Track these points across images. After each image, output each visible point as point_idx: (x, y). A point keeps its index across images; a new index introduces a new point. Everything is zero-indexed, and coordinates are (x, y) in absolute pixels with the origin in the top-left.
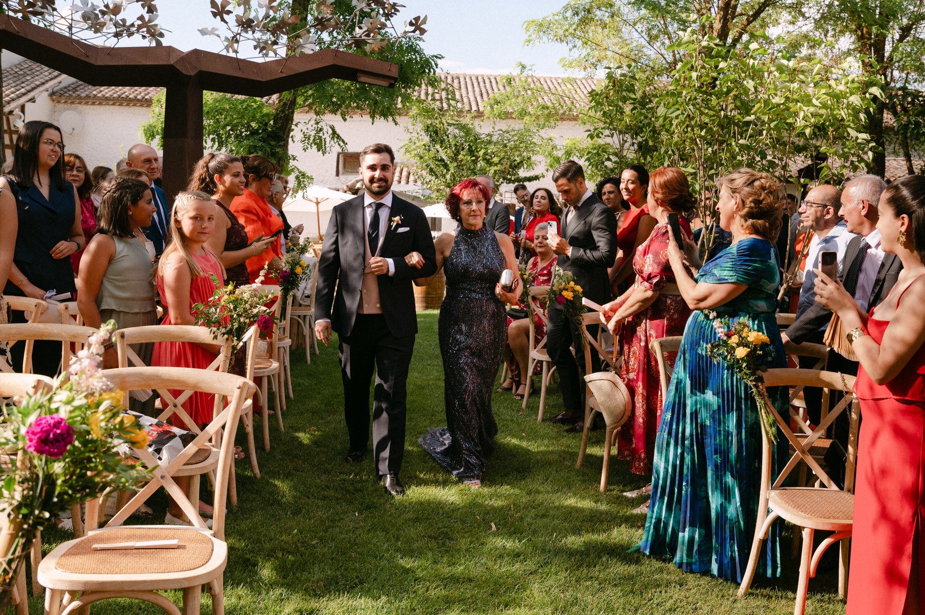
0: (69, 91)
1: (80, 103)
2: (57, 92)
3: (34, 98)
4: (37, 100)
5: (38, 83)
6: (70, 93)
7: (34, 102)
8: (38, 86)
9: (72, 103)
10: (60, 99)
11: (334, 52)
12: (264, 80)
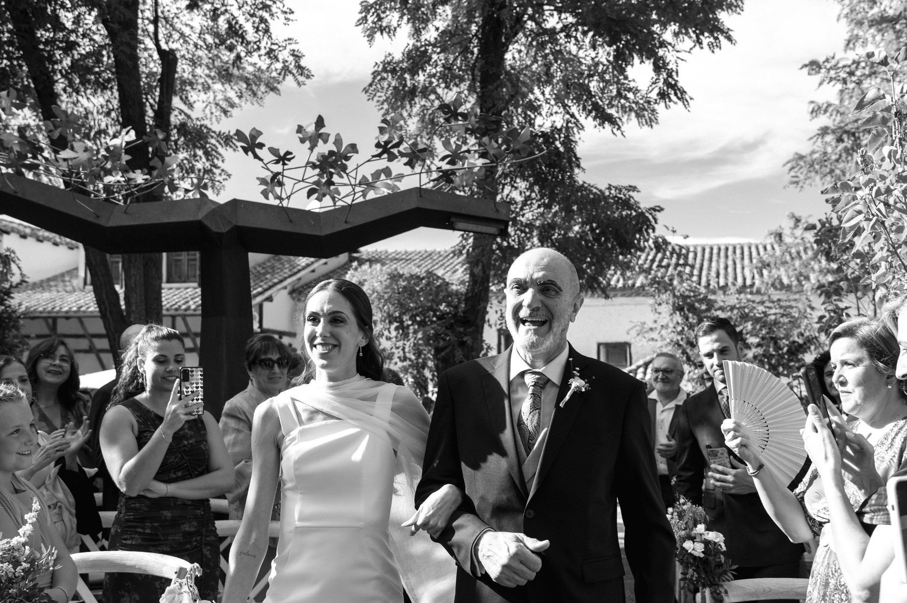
2: (297, 289)
3: (271, 297)
4: (275, 299)
7: (272, 301)
8: (275, 284)
10: (300, 297)
11: (419, 191)
12: (323, 234)
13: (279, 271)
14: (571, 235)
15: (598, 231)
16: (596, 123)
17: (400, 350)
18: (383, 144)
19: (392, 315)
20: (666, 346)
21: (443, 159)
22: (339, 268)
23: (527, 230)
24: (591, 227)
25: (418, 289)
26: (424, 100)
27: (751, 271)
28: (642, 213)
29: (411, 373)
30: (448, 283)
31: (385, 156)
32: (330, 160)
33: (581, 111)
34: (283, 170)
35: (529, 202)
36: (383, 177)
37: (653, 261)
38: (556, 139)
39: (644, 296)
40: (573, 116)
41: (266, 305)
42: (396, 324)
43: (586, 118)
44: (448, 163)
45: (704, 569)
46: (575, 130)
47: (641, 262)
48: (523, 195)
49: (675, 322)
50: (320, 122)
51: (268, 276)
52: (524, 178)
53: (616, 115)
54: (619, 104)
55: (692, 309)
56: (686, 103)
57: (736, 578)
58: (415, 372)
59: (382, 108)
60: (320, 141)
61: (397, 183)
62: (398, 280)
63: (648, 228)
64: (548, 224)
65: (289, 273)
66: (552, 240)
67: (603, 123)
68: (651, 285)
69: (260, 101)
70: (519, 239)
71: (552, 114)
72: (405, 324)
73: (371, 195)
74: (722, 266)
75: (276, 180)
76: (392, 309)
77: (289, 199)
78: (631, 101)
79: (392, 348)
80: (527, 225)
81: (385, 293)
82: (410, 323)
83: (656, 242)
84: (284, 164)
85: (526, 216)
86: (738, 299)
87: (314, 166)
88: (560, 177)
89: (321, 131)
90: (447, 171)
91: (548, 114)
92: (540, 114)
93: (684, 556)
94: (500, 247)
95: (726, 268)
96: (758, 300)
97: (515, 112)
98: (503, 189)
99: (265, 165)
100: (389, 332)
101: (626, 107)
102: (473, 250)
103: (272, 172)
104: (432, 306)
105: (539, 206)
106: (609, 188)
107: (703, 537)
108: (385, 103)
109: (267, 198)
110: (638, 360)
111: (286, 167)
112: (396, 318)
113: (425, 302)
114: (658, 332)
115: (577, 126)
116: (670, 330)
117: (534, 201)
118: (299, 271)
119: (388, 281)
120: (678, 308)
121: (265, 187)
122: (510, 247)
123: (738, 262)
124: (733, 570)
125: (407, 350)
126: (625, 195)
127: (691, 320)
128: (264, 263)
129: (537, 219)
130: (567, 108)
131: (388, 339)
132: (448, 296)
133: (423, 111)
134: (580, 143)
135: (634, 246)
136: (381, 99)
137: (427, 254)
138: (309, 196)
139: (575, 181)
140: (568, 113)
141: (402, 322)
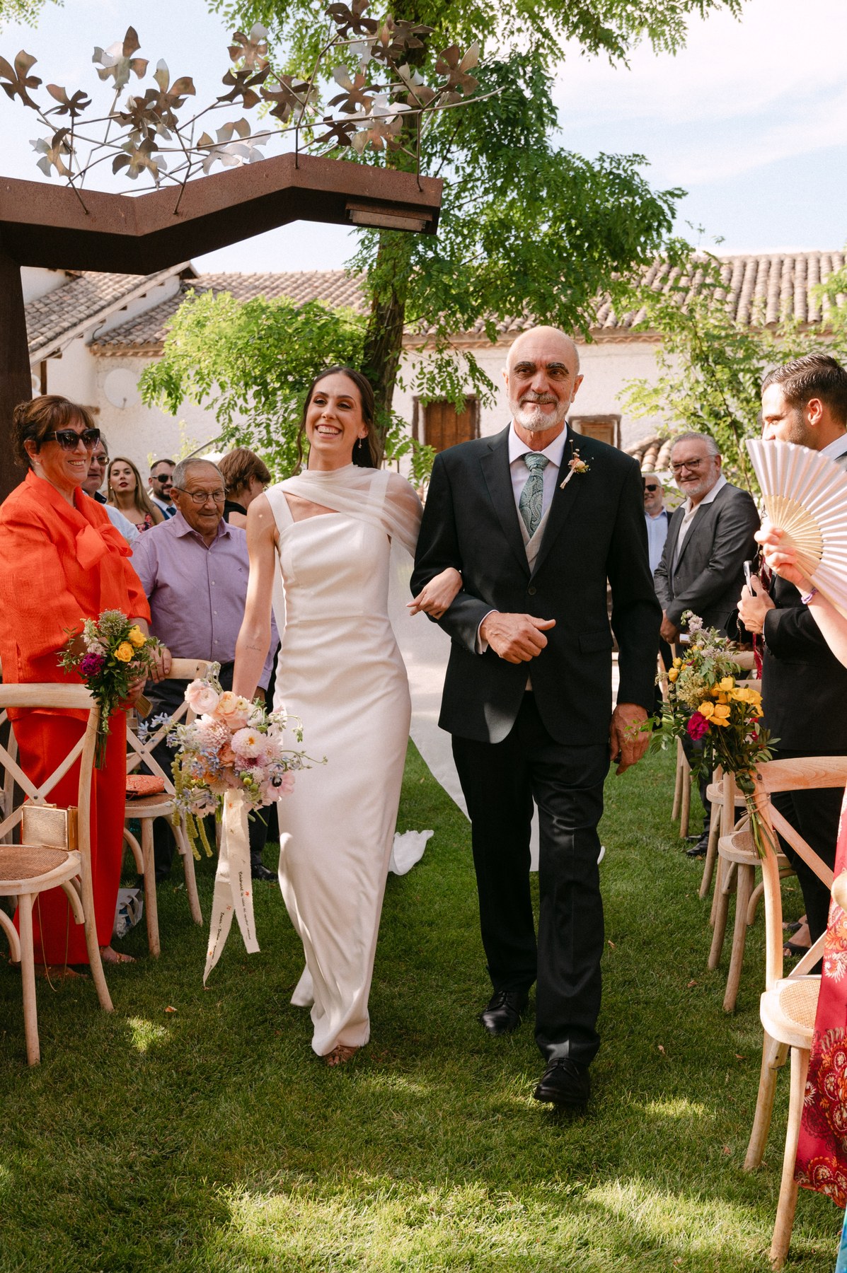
0: (119, 335)
1: (135, 354)
2: (100, 338)
3: (59, 350)
4: (64, 353)
5: (66, 324)
6: (120, 338)
7: (60, 357)
8: (66, 330)
9: (124, 355)
10: (104, 350)
11: (296, 159)
12: (139, 234)
13: (70, 308)
14: (535, 238)
15: (578, 233)
16: (585, 47)
17: (261, 428)
18: (235, 76)
19: (249, 373)
20: (678, 417)
21: (334, 102)
22: (165, 303)
23: (466, 232)
24: (568, 224)
25: (290, 331)
26: (302, 10)
27: (818, 297)
28: (653, 200)
29: (279, 464)
30: (337, 322)
31: (240, 98)
32: (149, 107)
33: (560, 27)
34: (73, 125)
35: (469, 186)
36: (236, 136)
37: (664, 279)
38: (518, 76)
39: (645, 341)
40: (546, 34)
41: (51, 363)
42: (256, 388)
43: (568, 38)
44: (342, 109)
45: (727, 744)
46: (550, 59)
47: (644, 281)
48: (461, 172)
49: (693, 380)
50: (131, 40)
51: (53, 317)
52: (463, 144)
53: (617, 32)
54: (624, 14)
55: (721, 358)
56: (736, 7)
57: (777, 756)
58: (285, 463)
59: (233, 25)
60: (132, 73)
61: (259, 148)
62: (259, 318)
63: (660, 225)
64: (500, 220)
65: (87, 312)
66: (504, 247)
67: (597, 46)
68: (658, 319)
69: (30, 18)
70: (452, 248)
71: (512, 33)
72: (270, 388)
73: (217, 167)
74: (772, 291)
75: (61, 142)
76: (250, 363)
77: (83, 177)
78: (644, 7)
79: (249, 426)
80: (466, 224)
81: (239, 338)
82: (277, 385)
83: (670, 249)
84: (74, 114)
85: (465, 208)
86: (794, 341)
87: (123, 119)
88: (523, 142)
89: (134, 56)
90: (341, 123)
91: (507, 33)
92: (493, 33)
93: (698, 725)
94: (422, 261)
95: (779, 294)
96: (827, 342)
97: (450, 29)
98: (429, 163)
99: (43, 115)
100: (245, 400)
101: (634, 19)
102: (379, 265)
103: (54, 129)
104: (312, 358)
105: (486, 192)
106: (601, 159)
107: (730, 696)
108: (238, 17)
109: (47, 173)
110: (631, 441)
111: (77, 120)
112: (256, 378)
113: (301, 351)
114: (666, 395)
115: (552, 52)
116: (684, 393)
117: (479, 183)
118: (103, 308)
119: (244, 318)
120: (700, 358)
121: (45, 155)
122: (437, 259)
123: (797, 284)
124: (771, 746)
125: (272, 428)
126: (625, 171)
127: (718, 376)
128: (47, 297)
129: (482, 212)
130: (539, 22)
131: (244, 411)
132: (339, 342)
133: (299, 31)
134: (557, 80)
135: (635, 257)
136: (231, 10)
137: (303, 279)
138: (115, 170)
139: (546, 148)
140: (539, 30)
141: (264, 384)
